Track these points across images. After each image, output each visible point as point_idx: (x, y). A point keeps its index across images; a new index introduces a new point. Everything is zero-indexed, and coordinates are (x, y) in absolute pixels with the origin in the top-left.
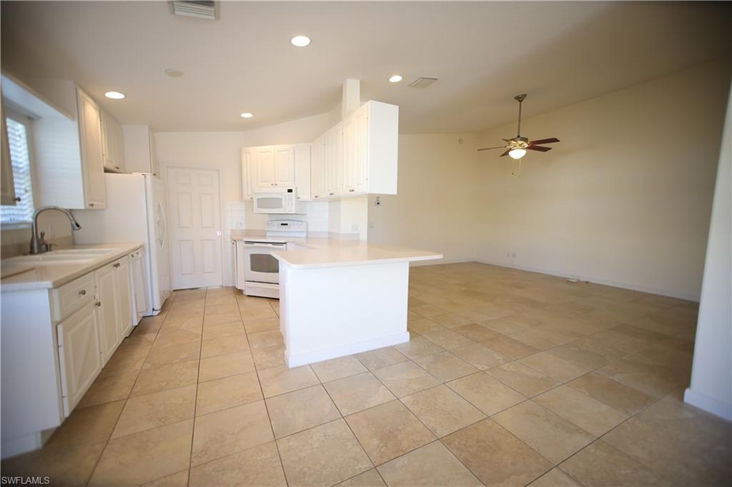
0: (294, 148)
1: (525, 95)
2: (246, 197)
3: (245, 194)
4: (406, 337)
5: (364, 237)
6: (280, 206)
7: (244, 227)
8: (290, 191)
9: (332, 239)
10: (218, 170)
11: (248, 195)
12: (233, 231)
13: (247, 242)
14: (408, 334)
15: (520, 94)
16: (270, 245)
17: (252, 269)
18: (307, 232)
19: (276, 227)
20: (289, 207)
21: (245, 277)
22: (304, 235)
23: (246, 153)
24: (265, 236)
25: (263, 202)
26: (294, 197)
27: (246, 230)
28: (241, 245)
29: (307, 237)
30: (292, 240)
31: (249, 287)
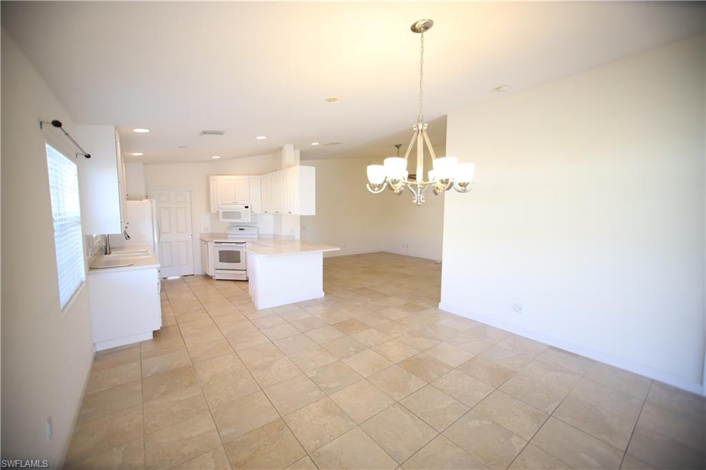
0: (249, 179)
1: (401, 145)
2: (213, 210)
3: (212, 208)
4: (322, 294)
5: (298, 237)
6: (240, 217)
7: (210, 231)
8: (247, 207)
9: (276, 239)
10: (190, 191)
11: (215, 209)
12: (201, 234)
13: (216, 242)
14: (323, 293)
15: (398, 144)
16: (234, 244)
17: (220, 261)
18: (258, 234)
19: (235, 231)
20: (246, 218)
21: (214, 266)
22: (257, 236)
23: (214, 180)
24: (227, 238)
25: (227, 215)
26: (249, 212)
27: (211, 234)
28: (211, 245)
29: (258, 238)
30: (249, 240)
31: (218, 273)
